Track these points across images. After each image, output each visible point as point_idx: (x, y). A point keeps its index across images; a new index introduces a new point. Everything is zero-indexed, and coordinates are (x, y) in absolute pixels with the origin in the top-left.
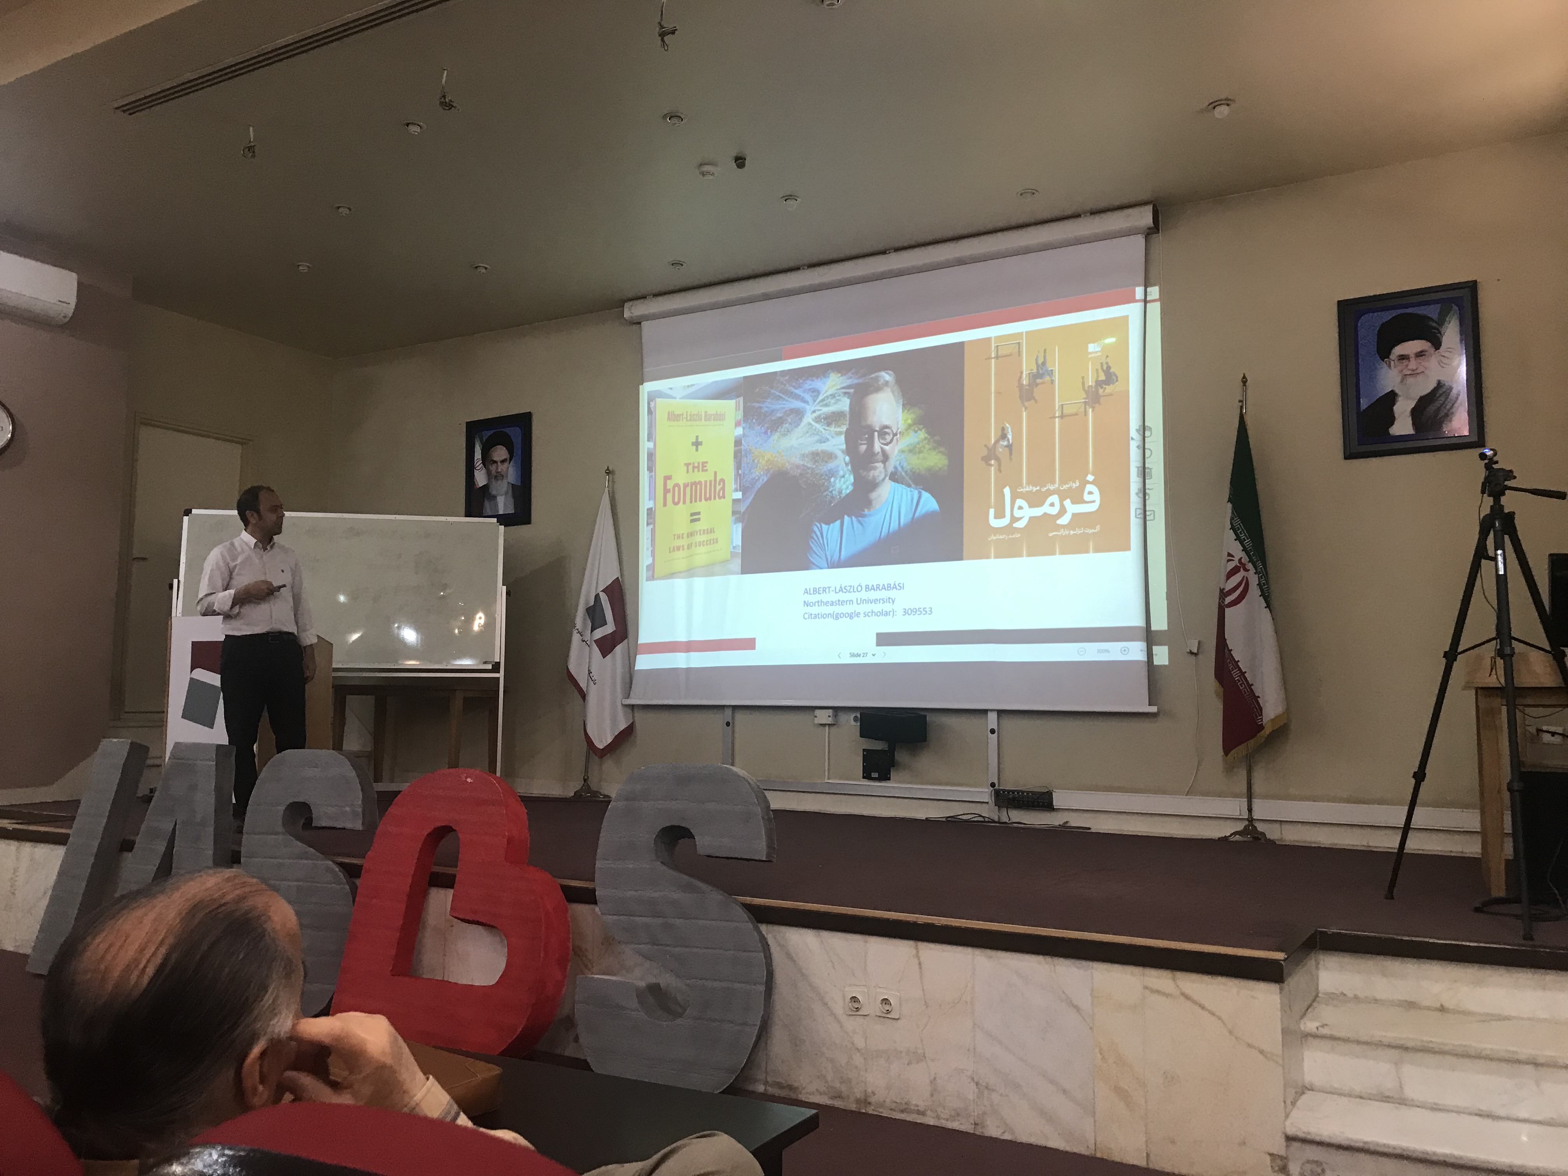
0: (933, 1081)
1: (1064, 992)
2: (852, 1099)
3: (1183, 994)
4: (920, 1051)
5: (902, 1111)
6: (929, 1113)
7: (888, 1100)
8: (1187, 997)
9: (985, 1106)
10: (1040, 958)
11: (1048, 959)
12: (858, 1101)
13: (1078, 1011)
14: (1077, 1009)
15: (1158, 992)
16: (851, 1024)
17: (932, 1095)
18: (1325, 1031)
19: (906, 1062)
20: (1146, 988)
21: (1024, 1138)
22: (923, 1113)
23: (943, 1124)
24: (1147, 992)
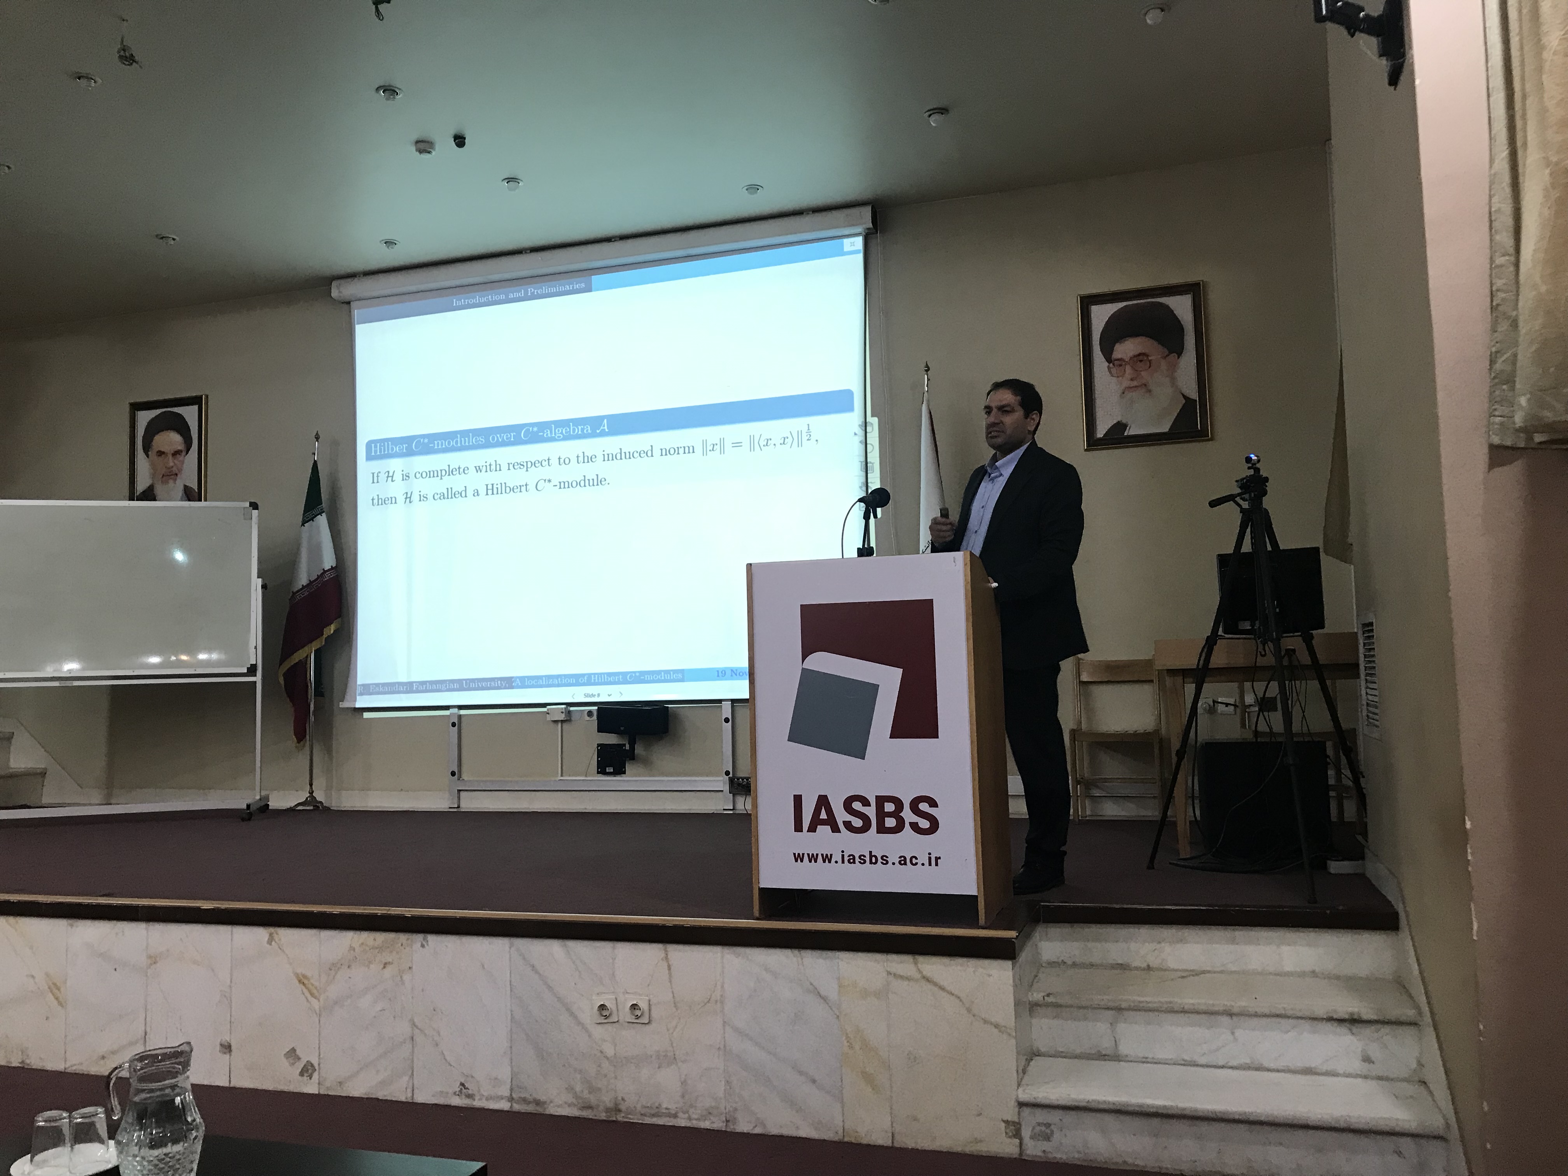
0: (684, 1083)
1: (811, 984)
2: (601, 1108)
3: (924, 977)
4: (670, 1054)
5: (653, 1115)
6: (680, 1115)
7: (639, 1107)
8: (928, 980)
9: (736, 1103)
10: (788, 952)
11: (796, 952)
12: (608, 1110)
13: (825, 1001)
14: (824, 999)
15: (902, 977)
16: (599, 1032)
17: (683, 1096)
18: (1050, 999)
19: (657, 1066)
20: (889, 973)
21: (774, 1131)
22: (675, 1116)
23: (695, 1124)
24: (891, 978)
